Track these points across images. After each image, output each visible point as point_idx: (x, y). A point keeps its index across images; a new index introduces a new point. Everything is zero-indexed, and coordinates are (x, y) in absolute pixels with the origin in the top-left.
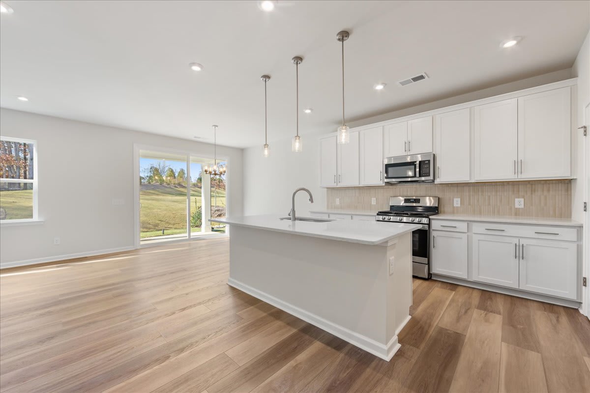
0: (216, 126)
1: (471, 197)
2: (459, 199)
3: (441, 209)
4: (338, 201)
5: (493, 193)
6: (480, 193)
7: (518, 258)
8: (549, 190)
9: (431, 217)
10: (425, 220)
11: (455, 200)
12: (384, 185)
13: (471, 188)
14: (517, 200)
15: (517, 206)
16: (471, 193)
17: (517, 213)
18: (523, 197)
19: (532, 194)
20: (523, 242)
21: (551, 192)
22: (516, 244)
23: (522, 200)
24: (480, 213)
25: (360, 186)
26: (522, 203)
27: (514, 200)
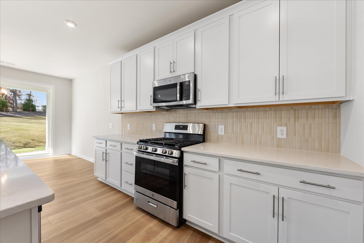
1: (234, 124)
2: (223, 127)
3: (208, 136)
5: (256, 120)
6: (243, 120)
7: (276, 216)
8: (314, 117)
9: (183, 149)
10: (176, 153)
11: (220, 127)
13: (235, 113)
14: (279, 128)
15: (279, 136)
16: (235, 120)
17: (279, 144)
18: (286, 125)
19: (295, 121)
20: (284, 193)
21: (316, 120)
22: (274, 196)
23: (285, 128)
25: (137, 111)
26: (285, 132)
27: (277, 128)
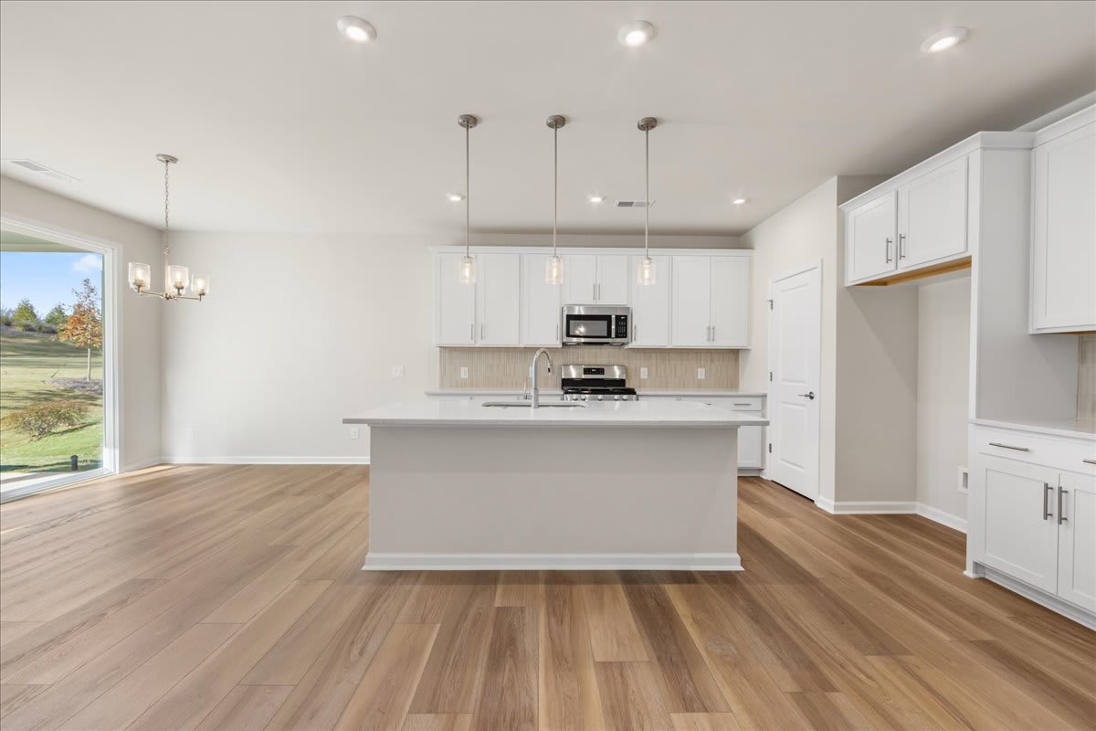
0: (169, 159)
1: (658, 366)
2: (646, 369)
3: (628, 382)
4: (464, 373)
5: (679, 363)
8: (723, 360)
12: (561, 346)
14: (699, 370)
15: (698, 377)
16: (659, 361)
17: (699, 385)
18: (705, 367)
19: (711, 363)
21: (725, 362)
23: (704, 370)
24: (667, 387)
26: (704, 373)
27: (697, 371)
